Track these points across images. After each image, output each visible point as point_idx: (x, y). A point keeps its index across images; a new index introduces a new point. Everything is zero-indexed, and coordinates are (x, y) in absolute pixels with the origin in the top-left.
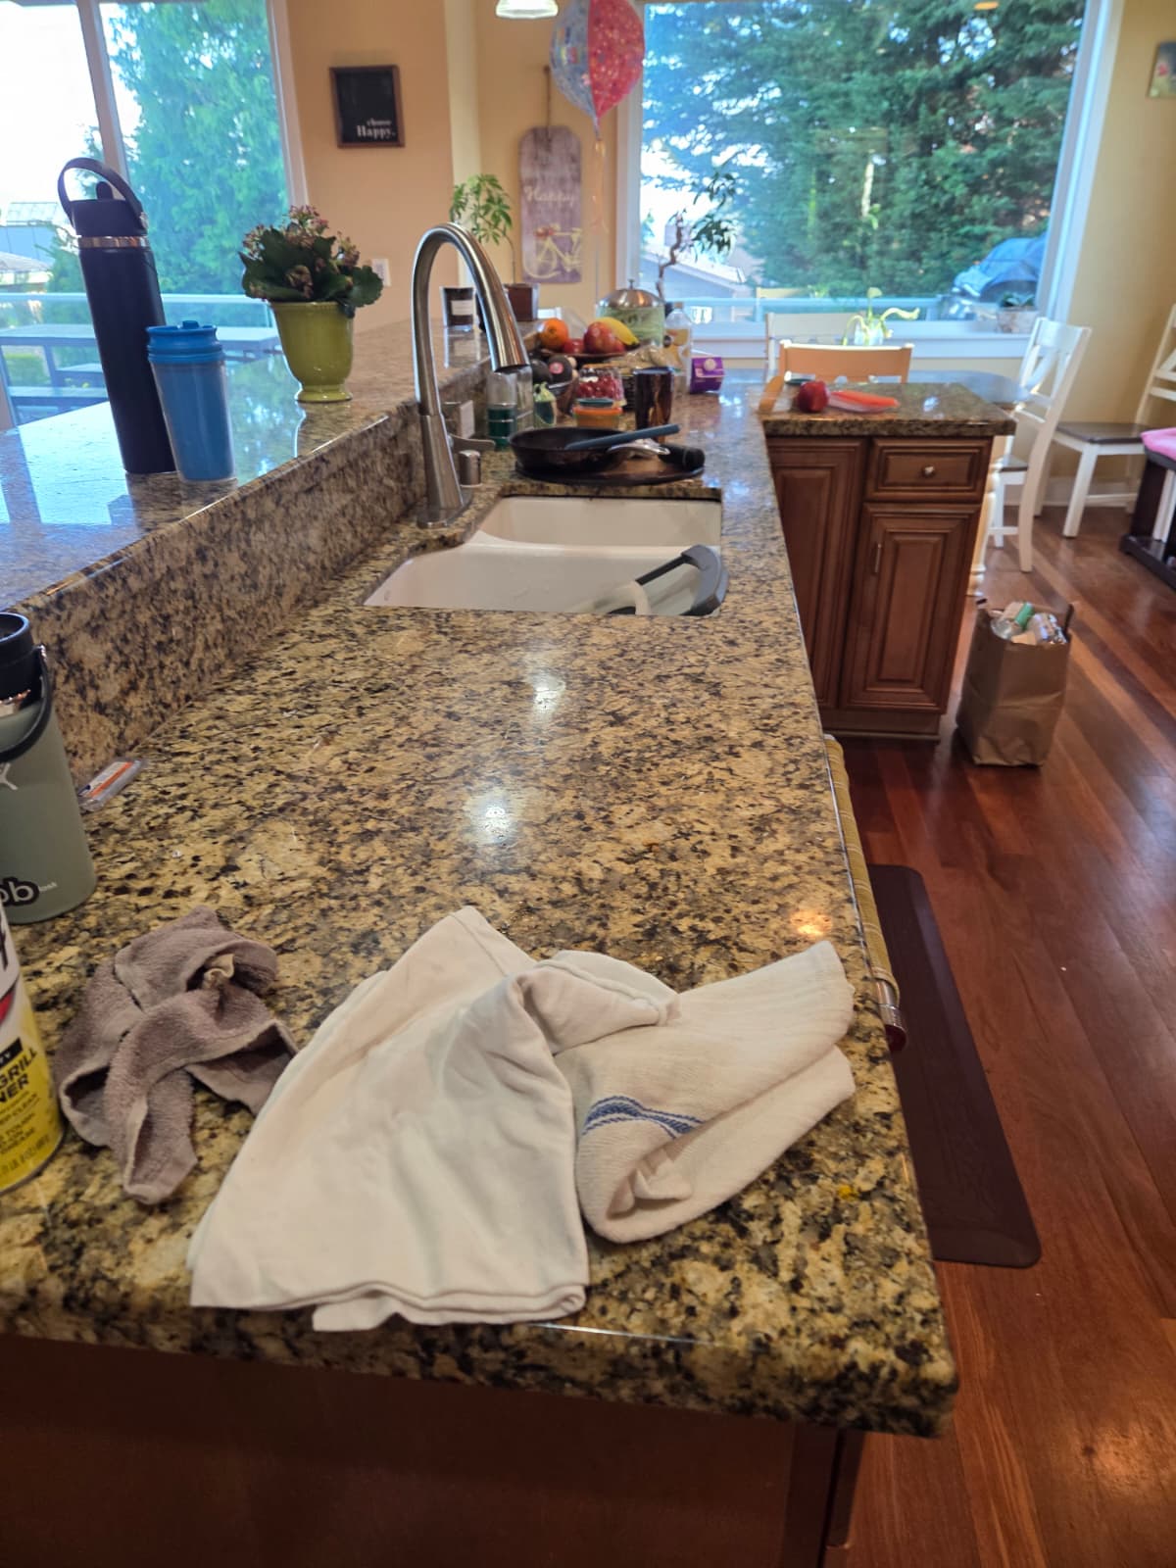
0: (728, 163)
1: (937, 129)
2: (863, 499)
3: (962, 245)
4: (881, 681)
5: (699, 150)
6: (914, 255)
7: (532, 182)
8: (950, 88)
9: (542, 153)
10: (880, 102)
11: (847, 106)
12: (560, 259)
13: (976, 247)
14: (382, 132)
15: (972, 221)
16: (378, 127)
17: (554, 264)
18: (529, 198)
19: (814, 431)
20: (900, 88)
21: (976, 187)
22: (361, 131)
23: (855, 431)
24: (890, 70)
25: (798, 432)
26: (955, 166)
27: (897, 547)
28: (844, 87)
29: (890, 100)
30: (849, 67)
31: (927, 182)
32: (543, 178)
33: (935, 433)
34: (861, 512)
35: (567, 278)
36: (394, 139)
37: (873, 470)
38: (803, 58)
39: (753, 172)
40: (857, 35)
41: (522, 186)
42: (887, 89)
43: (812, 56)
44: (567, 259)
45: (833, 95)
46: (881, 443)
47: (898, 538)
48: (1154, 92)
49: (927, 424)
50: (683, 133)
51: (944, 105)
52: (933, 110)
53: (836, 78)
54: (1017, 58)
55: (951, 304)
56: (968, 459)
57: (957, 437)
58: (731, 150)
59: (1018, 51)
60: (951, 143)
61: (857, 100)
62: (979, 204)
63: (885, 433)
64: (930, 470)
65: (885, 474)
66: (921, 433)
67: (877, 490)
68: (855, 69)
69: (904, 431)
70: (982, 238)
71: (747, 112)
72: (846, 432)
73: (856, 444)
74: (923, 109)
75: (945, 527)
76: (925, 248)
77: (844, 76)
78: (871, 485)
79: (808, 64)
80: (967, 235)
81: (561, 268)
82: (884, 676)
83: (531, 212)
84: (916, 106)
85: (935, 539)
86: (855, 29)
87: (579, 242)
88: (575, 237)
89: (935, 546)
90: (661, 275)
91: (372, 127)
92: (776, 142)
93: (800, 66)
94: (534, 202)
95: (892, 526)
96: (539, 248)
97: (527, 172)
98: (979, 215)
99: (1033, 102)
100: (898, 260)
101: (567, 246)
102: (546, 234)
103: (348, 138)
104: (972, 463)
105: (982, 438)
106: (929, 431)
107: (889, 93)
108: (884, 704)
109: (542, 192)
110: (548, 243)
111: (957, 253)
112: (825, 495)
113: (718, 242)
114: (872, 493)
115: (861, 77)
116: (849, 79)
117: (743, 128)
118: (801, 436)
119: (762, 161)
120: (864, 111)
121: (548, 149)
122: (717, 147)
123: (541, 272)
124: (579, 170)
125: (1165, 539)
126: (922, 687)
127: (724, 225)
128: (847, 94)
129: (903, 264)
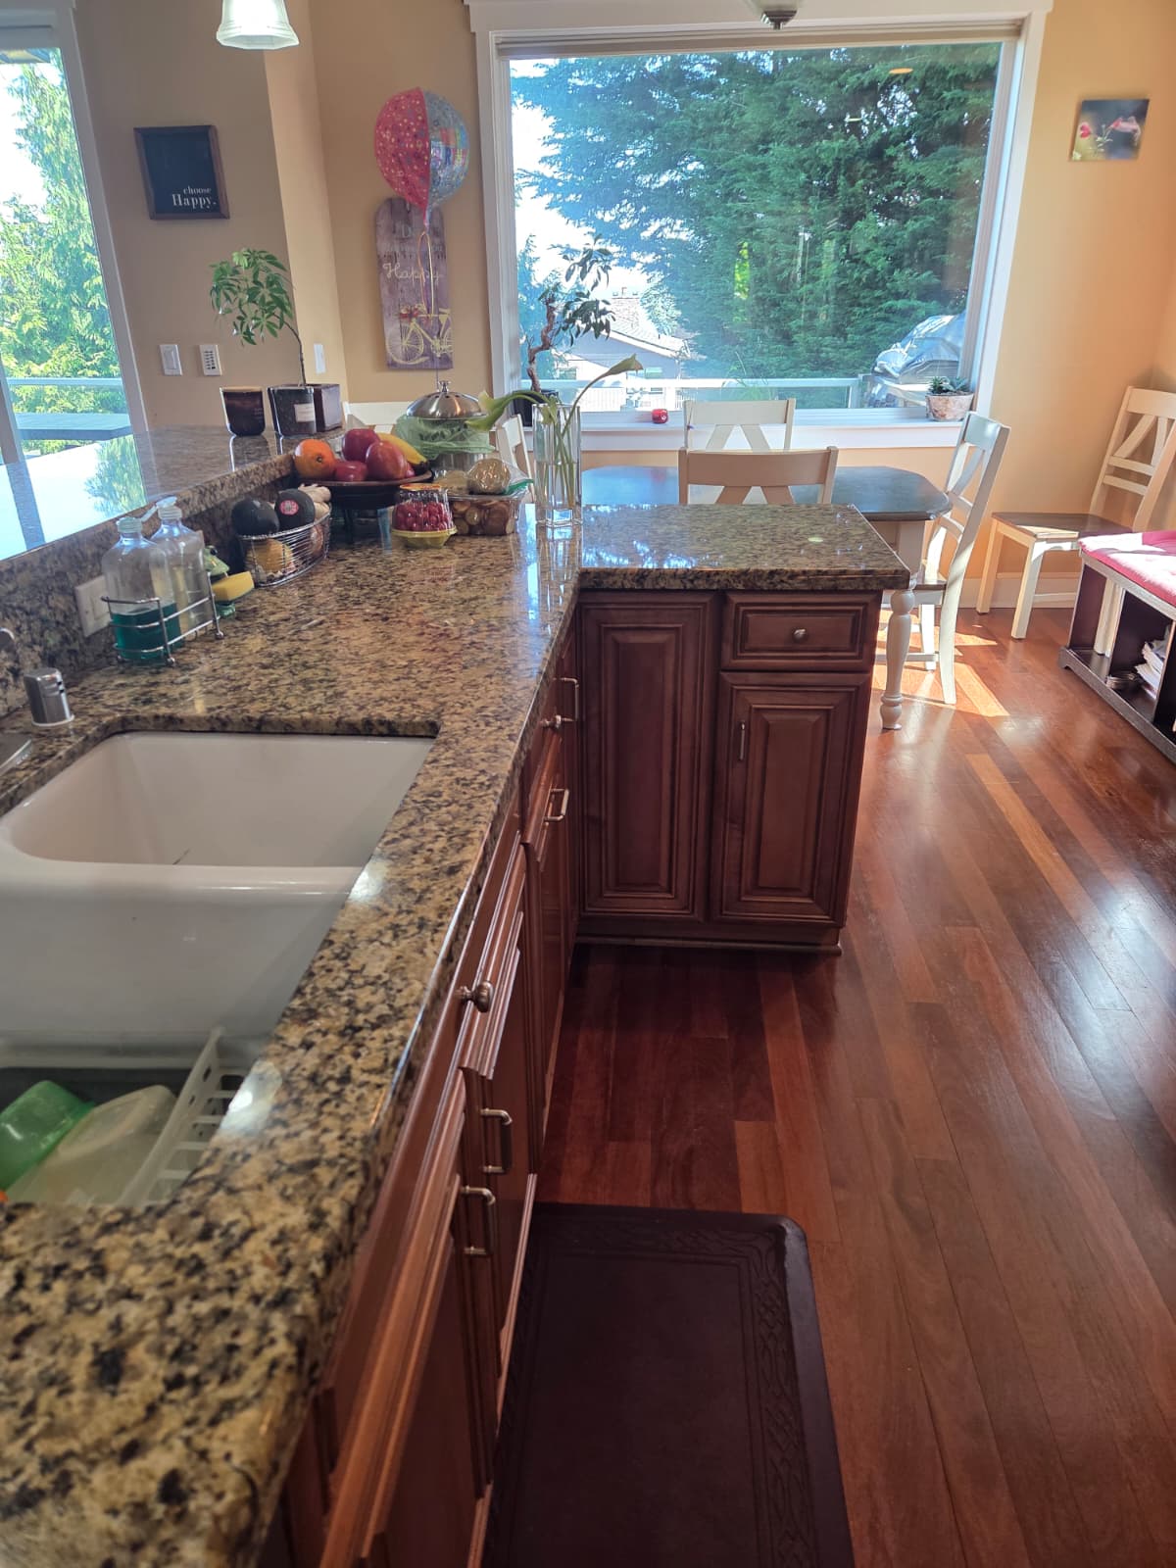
0: (654, 236)
1: (857, 202)
2: (719, 667)
3: (886, 320)
4: (757, 888)
5: (625, 225)
6: (839, 331)
7: (392, 258)
8: (870, 158)
9: (400, 226)
10: (797, 174)
11: (765, 179)
12: (427, 343)
13: (899, 324)
14: (202, 201)
15: (898, 296)
16: (196, 196)
17: (422, 348)
18: (389, 276)
19: (648, 585)
20: (817, 158)
21: (897, 262)
22: (177, 200)
23: (701, 584)
24: (807, 141)
25: (628, 586)
26: (876, 239)
27: (767, 726)
28: (760, 159)
29: (806, 172)
30: (767, 138)
31: (848, 256)
32: (403, 253)
33: (803, 586)
34: (717, 683)
35: (437, 364)
36: (216, 210)
37: (729, 632)
38: (720, 129)
39: (679, 246)
40: (772, 105)
41: (380, 263)
42: (805, 160)
43: (729, 127)
44: (436, 343)
45: (750, 167)
46: (736, 599)
47: (767, 716)
48: (1077, 156)
49: (793, 575)
50: (608, 207)
51: (864, 176)
52: (852, 182)
53: (754, 150)
54: (937, 125)
55: (874, 384)
56: (849, 618)
57: (835, 591)
58: (655, 225)
59: (935, 119)
60: (871, 216)
61: (775, 173)
62: (901, 279)
63: (740, 587)
64: (801, 632)
65: (744, 639)
66: (786, 586)
67: (735, 657)
68: (773, 141)
69: (764, 584)
70: (905, 313)
71: (672, 185)
72: (689, 586)
73: (706, 599)
74: (841, 181)
75: (824, 702)
76: (849, 322)
77: (761, 147)
78: (727, 650)
79: (725, 135)
80: (890, 310)
81: (428, 353)
82: (761, 884)
83: (391, 291)
84: (834, 178)
85: (813, 718)
86: (771, 99)
87: (448, 324)
88: (443, 319)
89: (816, 724)
90: (532, 361)
91: (190, 196)
92: (696, 213)
93: (717, 138)
94: (394, 280)
95: (759, 702)
96: (403, 332)
97: (384, 247)
98: (902, 290)
99: (954, 170)
100: (823, 336)
101: (437, 331)
102: (410, 315)
103: (162, 209)
104: (855, 621)
105: (865, 592)
106: (796, 584)
107: (806, 165)
108: (764, 916)
109: (403, 268)
110: (413, 325)
111: (880, 327)
112: (670, 661)
113: (595, 325)
114: (728, 658)
115: (778, 149)
116: (766, 151)
117: (666, 202)
118: (632, 590)
119: (685, 235)
120: (781, 184)
121: (408, 222)
122: (644, 221)
123: (407, 358)
124: (443, 245)
125: (1109, 653)
126: (810, 896)
127: (602, 306)
128: (764, 166)
129: (828, 340)
